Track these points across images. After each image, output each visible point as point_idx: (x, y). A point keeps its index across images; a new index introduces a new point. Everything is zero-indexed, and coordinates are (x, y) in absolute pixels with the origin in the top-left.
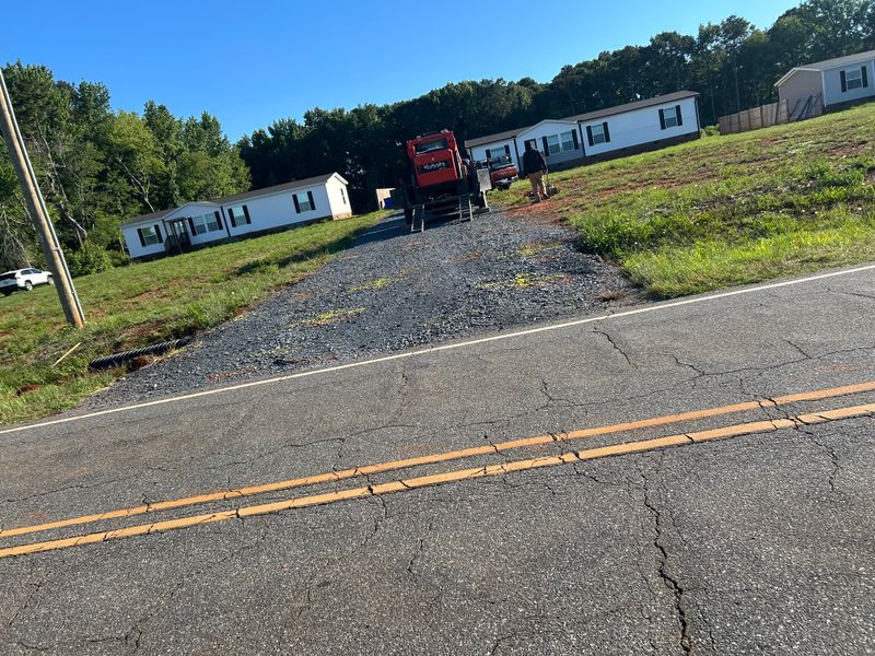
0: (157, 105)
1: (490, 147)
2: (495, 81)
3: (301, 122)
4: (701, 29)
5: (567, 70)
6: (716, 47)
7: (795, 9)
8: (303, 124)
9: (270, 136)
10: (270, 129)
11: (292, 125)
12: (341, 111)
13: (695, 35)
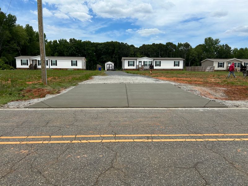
0: (30, 26)
1: (130, 61)
2: (125, 43)
3: (68, 41)
4: (179, 43)
5: (144, 45)
6: (181, 49)
7: (201, 45)
8: (69, 42)
9: (58, 42)
10: (59, 41)
11: (66, 41)
12: (81, 41)
13: (177, 45)
